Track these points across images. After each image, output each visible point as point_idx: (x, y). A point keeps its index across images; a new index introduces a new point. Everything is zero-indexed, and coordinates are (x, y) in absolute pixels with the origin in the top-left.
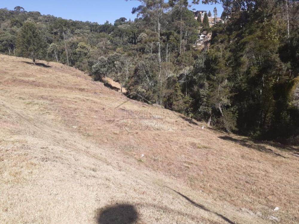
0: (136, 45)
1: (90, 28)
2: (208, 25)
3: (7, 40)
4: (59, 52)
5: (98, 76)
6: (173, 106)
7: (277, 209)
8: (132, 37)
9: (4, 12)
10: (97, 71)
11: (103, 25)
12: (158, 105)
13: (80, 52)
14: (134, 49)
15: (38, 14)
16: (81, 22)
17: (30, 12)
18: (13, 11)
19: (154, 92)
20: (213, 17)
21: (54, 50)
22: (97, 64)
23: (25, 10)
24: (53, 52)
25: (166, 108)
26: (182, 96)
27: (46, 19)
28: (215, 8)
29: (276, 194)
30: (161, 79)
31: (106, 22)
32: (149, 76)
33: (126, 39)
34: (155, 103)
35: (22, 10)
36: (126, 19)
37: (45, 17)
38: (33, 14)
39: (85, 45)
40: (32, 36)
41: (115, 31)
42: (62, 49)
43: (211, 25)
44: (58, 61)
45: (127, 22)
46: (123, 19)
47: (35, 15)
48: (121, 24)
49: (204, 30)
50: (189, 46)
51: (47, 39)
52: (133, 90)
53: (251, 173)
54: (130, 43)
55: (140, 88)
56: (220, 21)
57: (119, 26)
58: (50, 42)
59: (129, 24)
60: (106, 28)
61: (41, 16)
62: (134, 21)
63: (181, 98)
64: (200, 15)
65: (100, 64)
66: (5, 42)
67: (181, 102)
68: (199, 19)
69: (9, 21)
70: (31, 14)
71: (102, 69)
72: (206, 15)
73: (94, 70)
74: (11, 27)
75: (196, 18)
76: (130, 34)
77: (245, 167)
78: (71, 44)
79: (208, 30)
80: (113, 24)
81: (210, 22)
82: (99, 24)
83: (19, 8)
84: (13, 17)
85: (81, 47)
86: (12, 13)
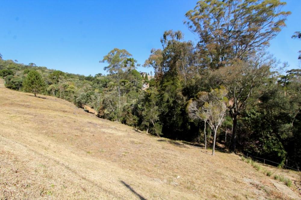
0: (107, 88)
1: (79, 78)
2: (148, 80)
3: (18, 82)
4: (56, 91)
5: (80, 105)
6: (127, 122)
7: (179, 177)
8: (105, 84)
9: (21, 65)
10: (79, 101)
11: (88, 77)
12: (118, 122)
13: (70, 90)
14: (105, 91)
15: (46, 68)
16: (74, 74)
17: (40, 67)
18: (27, 66)
19: (115, 114)
20: (150, 76)
21: (52, 89)
22: (80, 97)
23: (36, 66)
24: (51, 90)
25: (122, 123)
26: (132, 116)
27: (50, 71)
28: (151, 72)
29: (179, 168)
30: (119, 106)
31: (89, 75)
32: (112, 104)
33: (101, 85)
34: (116, 120)
35: (34, 65)
36: (102, 74)
37: (50, 70)
38: (41, 68)
39: (74, 87)
40: (35, 78)
41: (95, 80)
42: (58, 89)
43: (149, 80)
44: (55, 96)
45: (103, 76)
46: (100, 74)
47: (43, 69)
48: (99, 77)
49: (145, 82)
50: (137, 90)
51: (48, 82)
52: (102, 112)
53: (166, 157)
54: (104, 87)
55: (106, 111)
56: (154, 78)
57: (98, 78)
58: (50, 84)
59: (104, 77)
60: (89, 79)
61: (47, 69)
62: (106, 75)
63: (131, 117)
64: (144, 75)
65: (81, 97)
66: (17, 83)
67: (132, 119)
68: (143, 76)
69: (23, 71)
70: (40, 68)
71: (83, 101)
72: (146, 75)
73: (77, 101)
74: (24, 74)
75: (141, 76)
76: (104, 82)
77: (163, 153)
78: (64, 86)
79: (147, 82)
80: (94, 76)
81: (148, 78)
82: (85, 76)
83: (32, 64)
84: (27, 69)
85: (70, 88)
86: (26, 67)
